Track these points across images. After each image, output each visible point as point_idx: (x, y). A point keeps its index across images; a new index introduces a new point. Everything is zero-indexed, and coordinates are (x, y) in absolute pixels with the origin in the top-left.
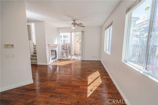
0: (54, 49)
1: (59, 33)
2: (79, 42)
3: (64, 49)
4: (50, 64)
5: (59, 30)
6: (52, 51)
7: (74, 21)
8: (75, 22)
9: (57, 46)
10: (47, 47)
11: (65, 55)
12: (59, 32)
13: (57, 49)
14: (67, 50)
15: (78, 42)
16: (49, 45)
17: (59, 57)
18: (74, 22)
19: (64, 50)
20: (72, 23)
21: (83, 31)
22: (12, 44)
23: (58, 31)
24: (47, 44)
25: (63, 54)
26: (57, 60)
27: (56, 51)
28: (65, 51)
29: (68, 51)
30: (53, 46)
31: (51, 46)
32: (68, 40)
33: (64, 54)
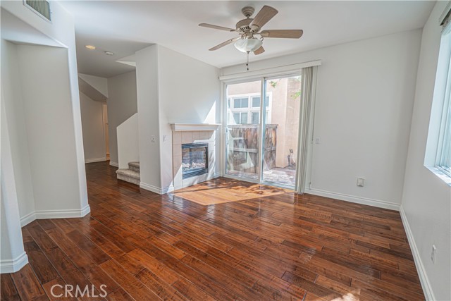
0: (196, 142)
3: (246, 141)
4: (176, 192)
5: (223, 75)
6: (187, 146)
7: (247, 13)
9: (212, 131)
10: (164, 132)
12: (224, 83)
13: (212, 143)
14: (255, 146)
16: (172, 126)
20: (238, 25)
23: (221, 78)
24: (163, 123)
25: (239, 161)
26: (209, 178)
27: (207, 148)
30: (192, 131)
31: (177, 128)
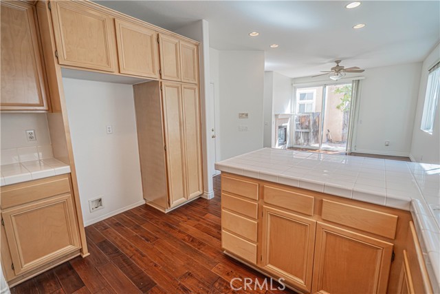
0: (283, 125)
1: (295, 88)
2: (343, 108)
3: (301, 124)
5: (293, 82)
6: (280, 127)
7: (338, 62)
8: (340, 64)
9: (289, 118)
10: (273, 119)
11: (301, 140)
13: (288, 125)
14: (308, 127)
15: (338, 107)
16: (276, 116)
17: (290, 143)
18: (338, 66)
19: (302, 128)
20: (332, 69)
21: (359, 81)
22: (246, 112)
23: (294, 85)
24: (273, 113)
25: (297, 138)
26: (287, 147)
27: (286, 129)
28: (304, 130)
29: (312, 131)
30: (282, 119)
31: (279, 117)
32: (312, 104)
33: (300, 138)
